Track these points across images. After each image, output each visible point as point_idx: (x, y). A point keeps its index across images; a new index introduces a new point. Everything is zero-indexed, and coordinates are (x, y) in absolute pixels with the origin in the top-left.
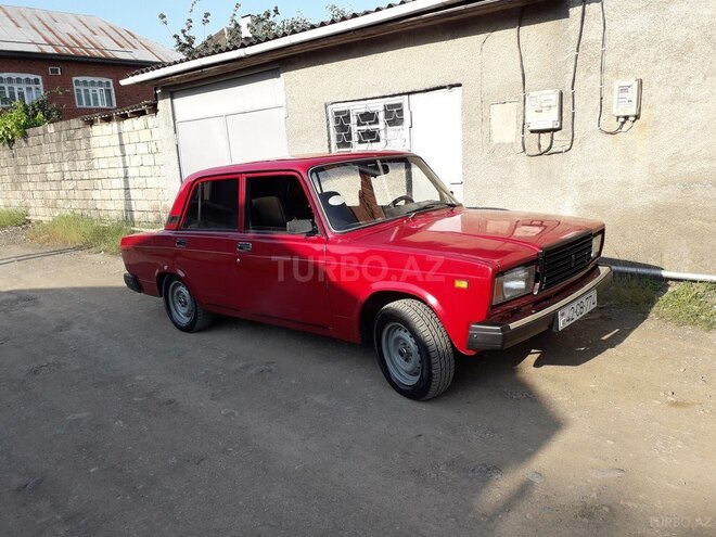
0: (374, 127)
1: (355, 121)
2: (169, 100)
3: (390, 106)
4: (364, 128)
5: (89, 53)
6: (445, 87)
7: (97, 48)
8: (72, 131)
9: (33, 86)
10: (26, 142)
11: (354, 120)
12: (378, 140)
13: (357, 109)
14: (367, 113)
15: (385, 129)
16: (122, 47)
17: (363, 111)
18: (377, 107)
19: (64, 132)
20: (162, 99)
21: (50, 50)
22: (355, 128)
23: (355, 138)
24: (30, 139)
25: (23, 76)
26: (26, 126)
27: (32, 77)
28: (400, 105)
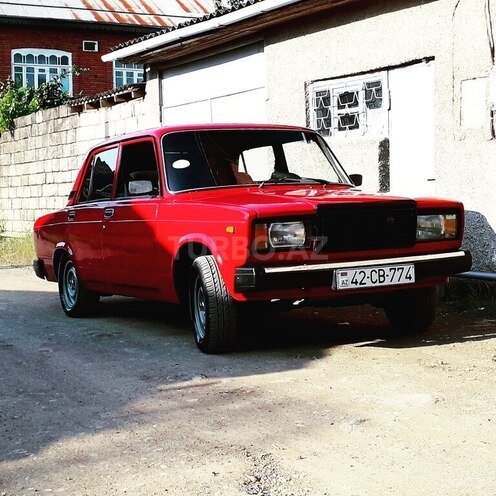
0: (353, 110)
1: (336, 104)
2: (157, 80)
3: (369, 85)
4: (343, 112)
5: (139, 20)
6: (419, 61)
7: (152, 13)
8: (60, 121)
9: (59, 68)
10: (13, 135)
11: (334, 102)
12: (357, 126)
13: (337, 89)
14: (347, 93)
15: (365, 112)
16: (187, 10)
17: (343, 91)
18: (356, 85)
19: (51, 123)
20: (151, 79)
21: (87, 16)
22: (335, 112)
23: (335, 123)
24: (17, 131)
25: (48, 53)
26: (15, 115)
27: (59, 54)
28: (378, 83)
